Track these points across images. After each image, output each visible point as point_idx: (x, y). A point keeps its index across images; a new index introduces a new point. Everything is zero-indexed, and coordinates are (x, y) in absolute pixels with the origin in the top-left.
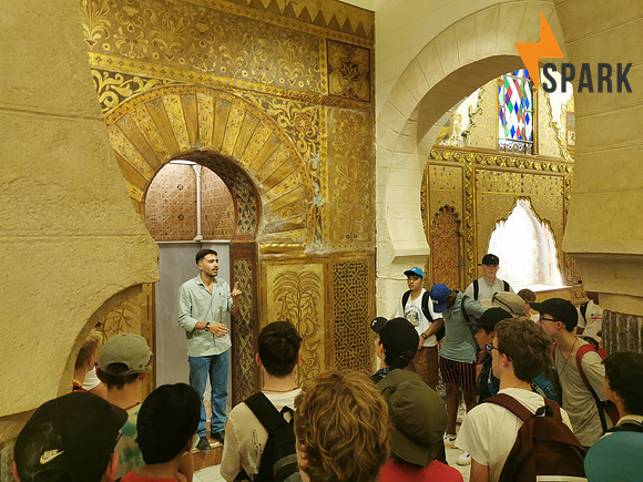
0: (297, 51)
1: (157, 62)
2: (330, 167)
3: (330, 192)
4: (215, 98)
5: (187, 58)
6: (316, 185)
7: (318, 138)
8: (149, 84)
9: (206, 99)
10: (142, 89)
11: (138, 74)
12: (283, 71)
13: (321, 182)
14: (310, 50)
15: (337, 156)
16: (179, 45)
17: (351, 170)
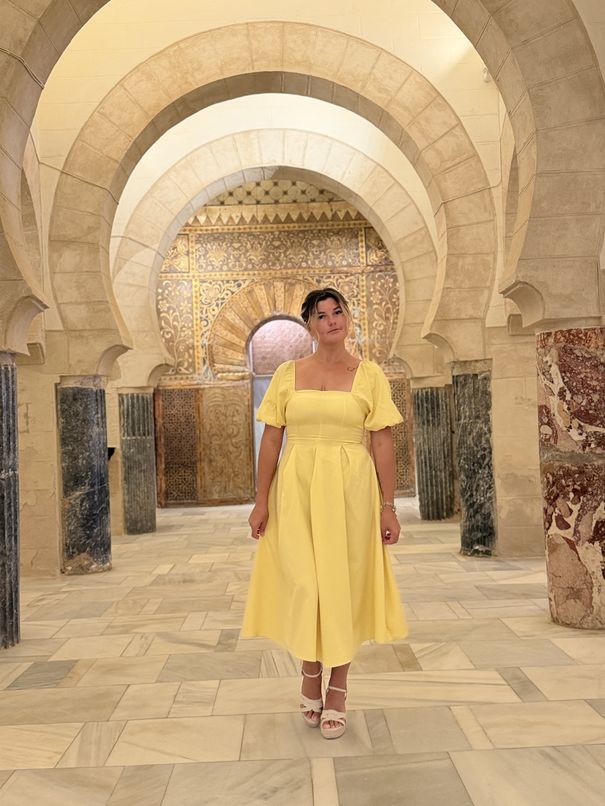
0: (341, 242)
1: (251, 270)
2: (369, 315)
3: (370, 333)
4: (285, 284)
5: (268, 264)
6: (358, 328)
7: (359, 297)
8: (247, 283)
9: (279, 285)
10: (243, 286)
11: (241, 278)
12: (331, 257)
13: (363, 327)
14: (351, 239)
15: (375, 306)
16: (263, 257)
17: (388, 315)
